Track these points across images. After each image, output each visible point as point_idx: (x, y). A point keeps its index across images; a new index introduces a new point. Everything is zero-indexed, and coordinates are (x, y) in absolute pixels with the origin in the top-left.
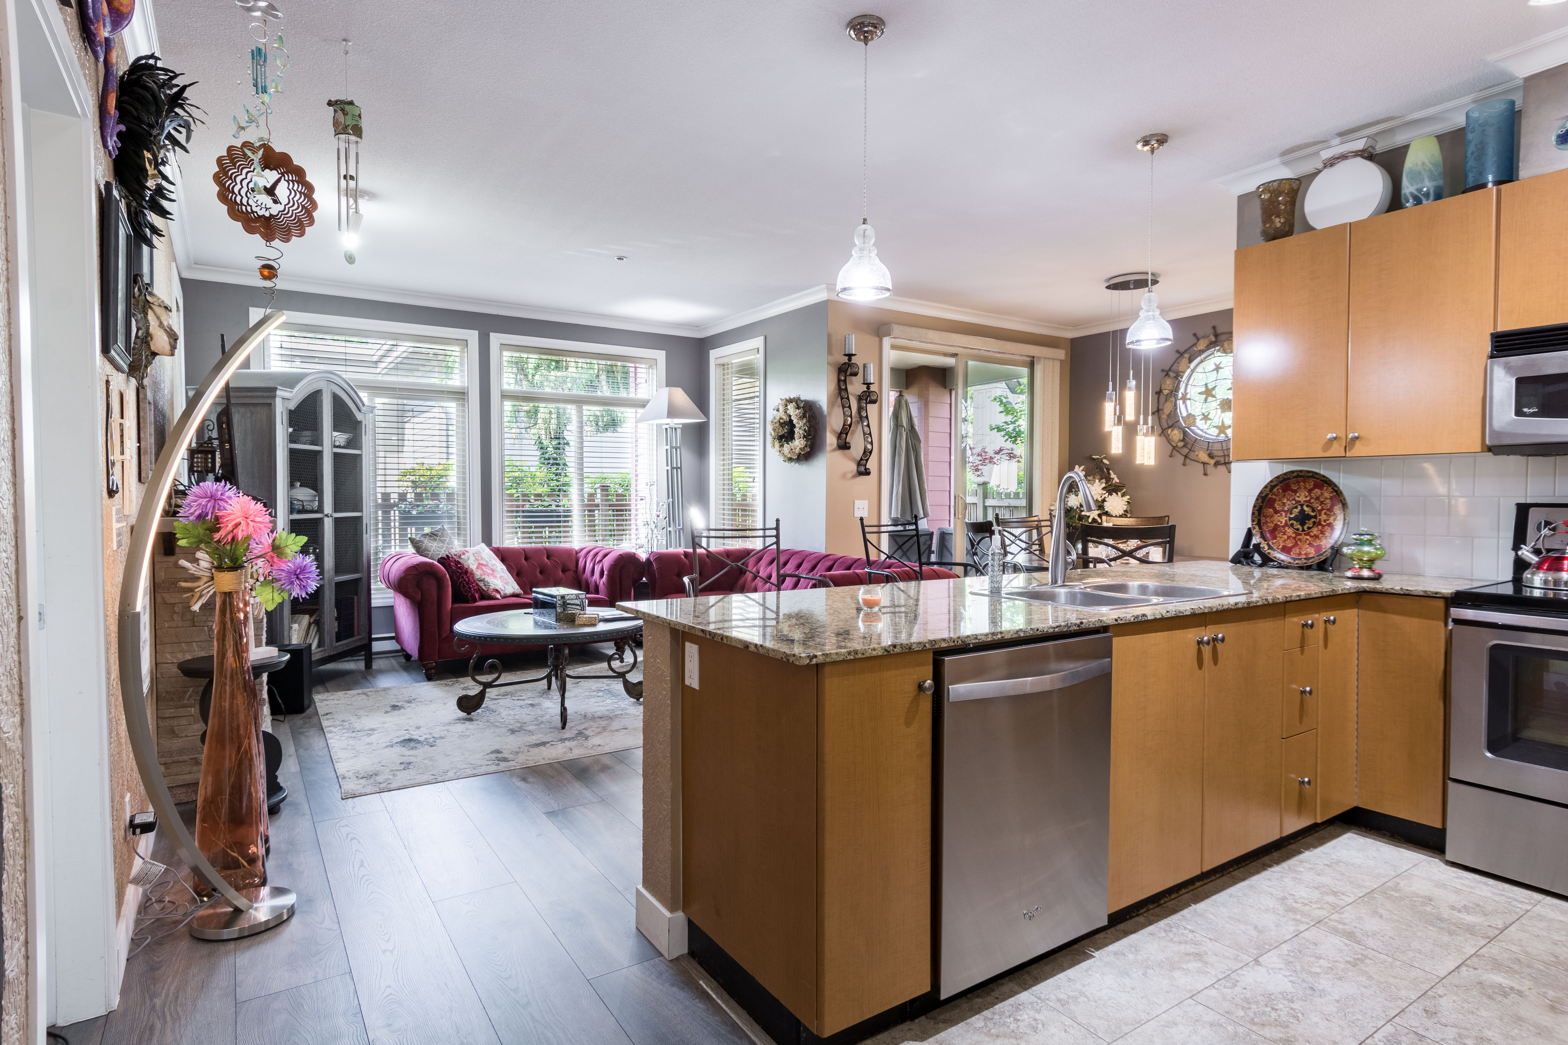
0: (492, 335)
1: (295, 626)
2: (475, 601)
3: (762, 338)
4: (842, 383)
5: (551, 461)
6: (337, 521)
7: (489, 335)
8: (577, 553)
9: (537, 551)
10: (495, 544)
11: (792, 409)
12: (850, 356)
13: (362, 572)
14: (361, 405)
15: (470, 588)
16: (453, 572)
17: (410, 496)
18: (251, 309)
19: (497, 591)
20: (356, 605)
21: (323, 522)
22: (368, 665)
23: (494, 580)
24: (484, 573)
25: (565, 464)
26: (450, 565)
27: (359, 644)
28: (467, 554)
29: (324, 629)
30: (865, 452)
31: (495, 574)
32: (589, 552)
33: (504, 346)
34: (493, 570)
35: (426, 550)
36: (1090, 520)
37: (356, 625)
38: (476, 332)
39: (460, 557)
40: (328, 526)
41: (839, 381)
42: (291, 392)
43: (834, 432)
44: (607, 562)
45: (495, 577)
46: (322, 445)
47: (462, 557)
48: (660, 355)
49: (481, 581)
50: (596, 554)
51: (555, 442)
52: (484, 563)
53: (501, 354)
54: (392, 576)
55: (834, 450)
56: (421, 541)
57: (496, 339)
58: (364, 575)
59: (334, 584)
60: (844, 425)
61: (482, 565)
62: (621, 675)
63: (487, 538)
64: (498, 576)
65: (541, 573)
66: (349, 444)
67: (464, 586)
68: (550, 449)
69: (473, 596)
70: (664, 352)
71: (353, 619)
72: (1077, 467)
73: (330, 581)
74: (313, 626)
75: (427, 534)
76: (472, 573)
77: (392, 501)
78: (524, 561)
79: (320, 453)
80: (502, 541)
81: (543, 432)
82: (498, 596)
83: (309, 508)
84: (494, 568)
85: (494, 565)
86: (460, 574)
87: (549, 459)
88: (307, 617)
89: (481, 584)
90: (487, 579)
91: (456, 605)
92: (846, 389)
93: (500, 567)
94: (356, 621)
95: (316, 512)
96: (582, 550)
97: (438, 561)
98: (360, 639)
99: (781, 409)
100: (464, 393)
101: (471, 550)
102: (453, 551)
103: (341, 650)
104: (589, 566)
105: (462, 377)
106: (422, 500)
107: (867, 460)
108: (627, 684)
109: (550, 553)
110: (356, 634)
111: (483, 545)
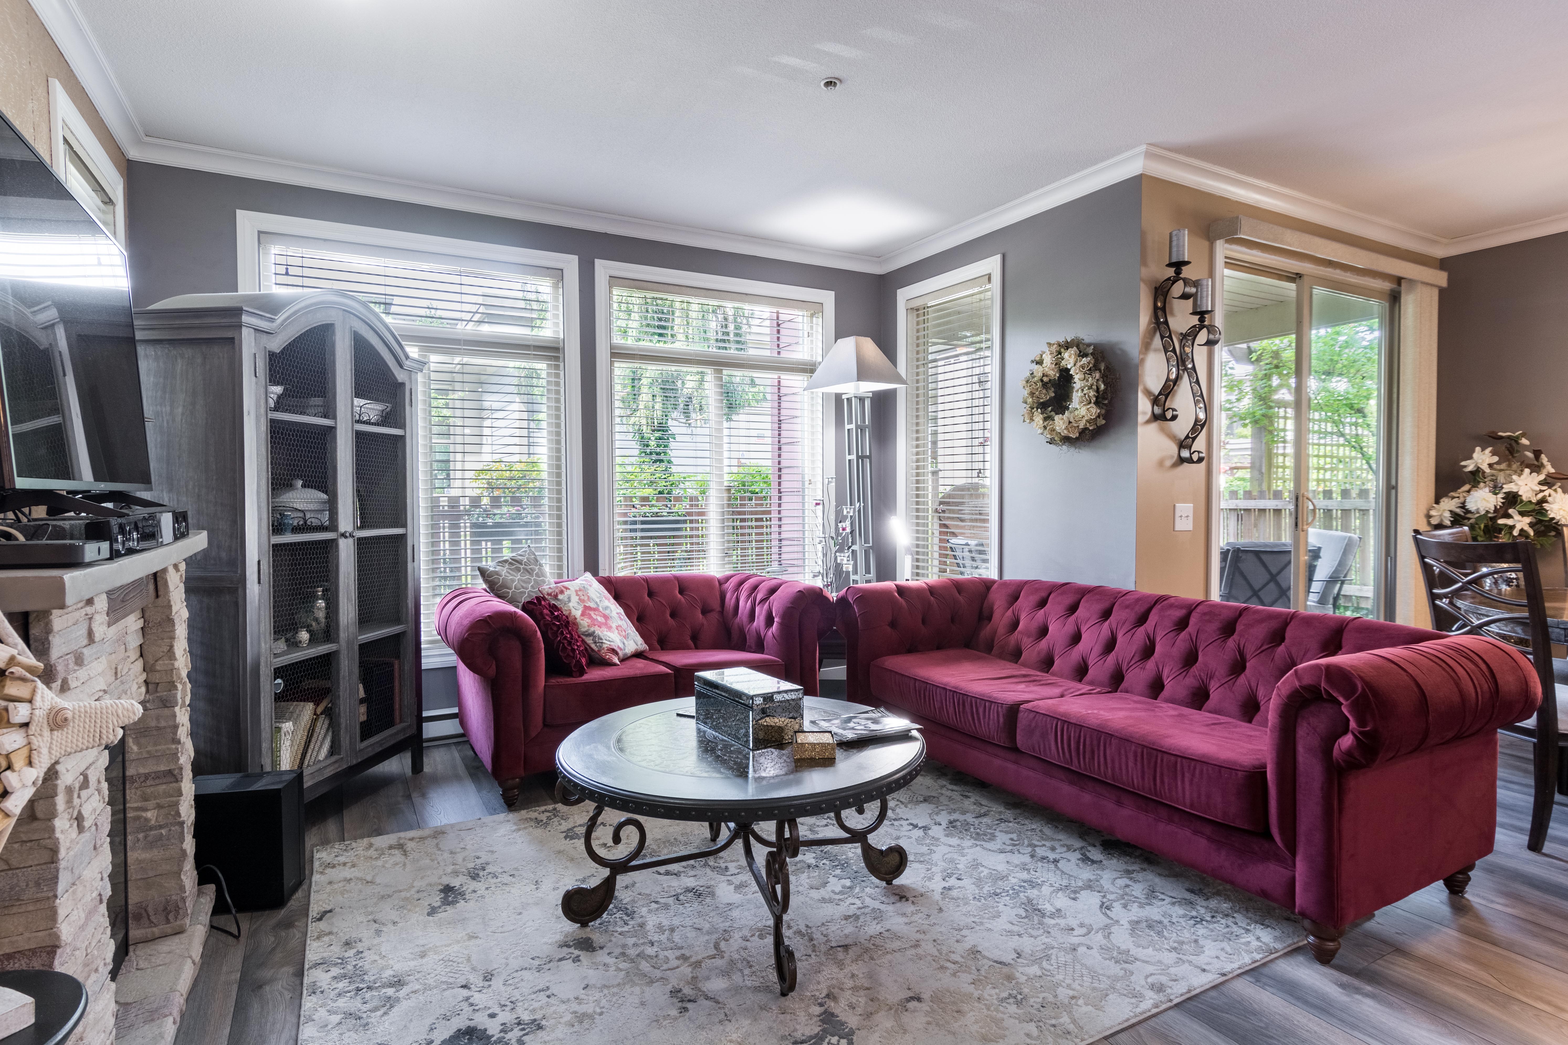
0: (598, 262)
1: (288, 726)
2: (582, 672)
3: (998, 258)
4: (1160, 313)
5: (654, 457)
6: (362, 543)
7: (593, 263)
8: (722, 582)
9: (665, 582)
10: (604, 573)
11: (1069, 359)
12: (1178, 265)
13: (407, 622)
14: (403, 358)
15: (573, 650)
16: (546, 625)
17: (485, 501)
18: (240, 213)
19: (614, 651)
20: (397, 674)
21: (337, 546)
22: (417, 766)
23: (609, 634)
24: (594, 622)
25: (669, 462)
26: (542, 614)
27: (401, 737)
28: (567, 593)
29: (339, 725)
30: (1195, 424)
31: (610, 622)
32: (741, 583)
33: (615, 280)
34: (606, 617)
35: (504, 586)
36: (1515, 533)
37: (397, 706)
38: (575, 258)
39: (556, 597)
40: (346, 552)
41: (1156, 308)
42: (272, 320)
43: (1148, 393)
44: (777, 603)
45: (610, 628)
46: (334, 417)
47: (560, 597)
48: (827, 298)
49: (589, 635)
50: (755, 588)
51: (658, 434)
52: (592, 605)
53: (610, 292)
54: (451, 631)
55: (1148, 422)
56: (497, 573)
57: (603, 268)
58: (409, 627)
59: (356, 648)
60: (1168, 380)
61: (590, 608)
62: (858, 836)
63: (591, 564)
64: (614, 625)
65: (673, 615)
66: (386, 419)
67: (564, 648)
68: (652, 443)
69: (579, 662)
70: (833, 293)
71: (392, 699)
72: (1478, 449)
73: (349, 643)
74: (321, 720)
75: (506, 561)
76: (575, 624)
77: (462, 508)
78: (647, 598)
79: (332, 430)
80: (612, 566)
81: (644, 421)
82: (616, 660)
83: (315, 522)
84: (607, 612)
85: (606, 608)
86: (558, 627)
87: (651, 453)
88: (310, 707)
89: (589, 641)
90: (598, 631)
91: (553, 681)
92: (1166, 322)
93: (615, 610)
94: (397, 699)
95: (322, 528)
96: (728, 578)
97: (524, 609)
98: (404, 729)
99: (1048, 360)
100: (557, 349)
101: (573, 585)
102: (546, 588)
103: (370, 753)
104: (744, 606)
105: (556, 324)
106: (499, 507)
107: (1194, 439)
108: (869, 853)
109: (683, 585)
110: (397, 720)
111: (588, 575)
